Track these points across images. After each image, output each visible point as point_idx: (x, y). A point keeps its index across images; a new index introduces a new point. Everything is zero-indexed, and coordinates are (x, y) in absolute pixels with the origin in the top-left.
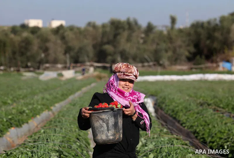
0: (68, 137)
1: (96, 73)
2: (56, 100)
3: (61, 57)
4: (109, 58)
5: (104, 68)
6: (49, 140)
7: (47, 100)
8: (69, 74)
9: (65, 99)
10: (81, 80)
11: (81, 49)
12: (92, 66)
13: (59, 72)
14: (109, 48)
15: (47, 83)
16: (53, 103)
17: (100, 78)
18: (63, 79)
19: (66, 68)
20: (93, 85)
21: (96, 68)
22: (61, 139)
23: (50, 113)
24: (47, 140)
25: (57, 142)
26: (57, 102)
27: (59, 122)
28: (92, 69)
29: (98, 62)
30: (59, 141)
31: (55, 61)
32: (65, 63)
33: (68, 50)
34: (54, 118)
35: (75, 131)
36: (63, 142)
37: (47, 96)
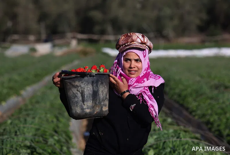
0: (42, 129)
1: (81, 48)
2: (27, 82)
3: (34, 25)
4: (97, 28)
5: (91, 41)
6: (18, 133)
7: (16, 81)
8: (44, 49)
9: (39, 81)
10: (61, 57)
11: (60, 16)
12: (74, 38)
13: (31, 46)
14: (97, 15)
15: (14, 60)
16: (23, 86)
17: (85, 53)
18: (37, 55)
19: (39, 41)
20: (76, 63)
21: (80, 41)
22: (33, 132)
23: (20, 99)
24: (16, 132)
25: (29, 135)
26: (29, 85)
27: (31, 110)
28: (74, 43)
29: (82, 32)
30: (31, 134)
31: (26, 32)
32: (39, 33)
33: (43, 17)
34: (26, 105)
35: (52, 121)
36: (35, 135)
37: (16, 77)
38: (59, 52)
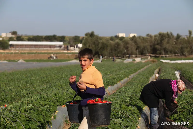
0: (135, 90)
1: (152, 59)
2: (132, 72)
3: (135, 51)
4: (158, 52)
5: (156, 57)
6: (126, 92)
7: (127, 72)
8: (138, 60)
9: (136, 72)
10: (144, 63)
11: (144, 47)
12: (149, 56)
13: (133, 59)
14: (158, 47)
15: (127, 64)
16: (130, 74)
17: (153, 62)
18: (135, 62)
19: (136, 57)
20: (150, 65)
22: (132, 91)
23: (128, 79)
24: (125, 91)
25: (130, 93)
26: (131, 74)
27: (132, 83)
28: (149, 57)
29: (153, 54)
30: (131, 92)
31: (132, 54)
32: (136, 54)
33: (138, 48)
34: (130, 81)
35: (140, 87)
36: (133, 93)
37: (127, 71)
38: (144, 61)
